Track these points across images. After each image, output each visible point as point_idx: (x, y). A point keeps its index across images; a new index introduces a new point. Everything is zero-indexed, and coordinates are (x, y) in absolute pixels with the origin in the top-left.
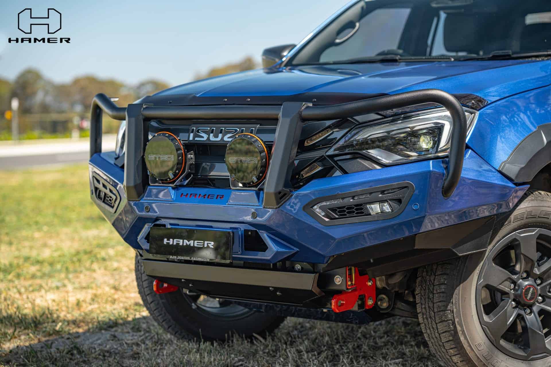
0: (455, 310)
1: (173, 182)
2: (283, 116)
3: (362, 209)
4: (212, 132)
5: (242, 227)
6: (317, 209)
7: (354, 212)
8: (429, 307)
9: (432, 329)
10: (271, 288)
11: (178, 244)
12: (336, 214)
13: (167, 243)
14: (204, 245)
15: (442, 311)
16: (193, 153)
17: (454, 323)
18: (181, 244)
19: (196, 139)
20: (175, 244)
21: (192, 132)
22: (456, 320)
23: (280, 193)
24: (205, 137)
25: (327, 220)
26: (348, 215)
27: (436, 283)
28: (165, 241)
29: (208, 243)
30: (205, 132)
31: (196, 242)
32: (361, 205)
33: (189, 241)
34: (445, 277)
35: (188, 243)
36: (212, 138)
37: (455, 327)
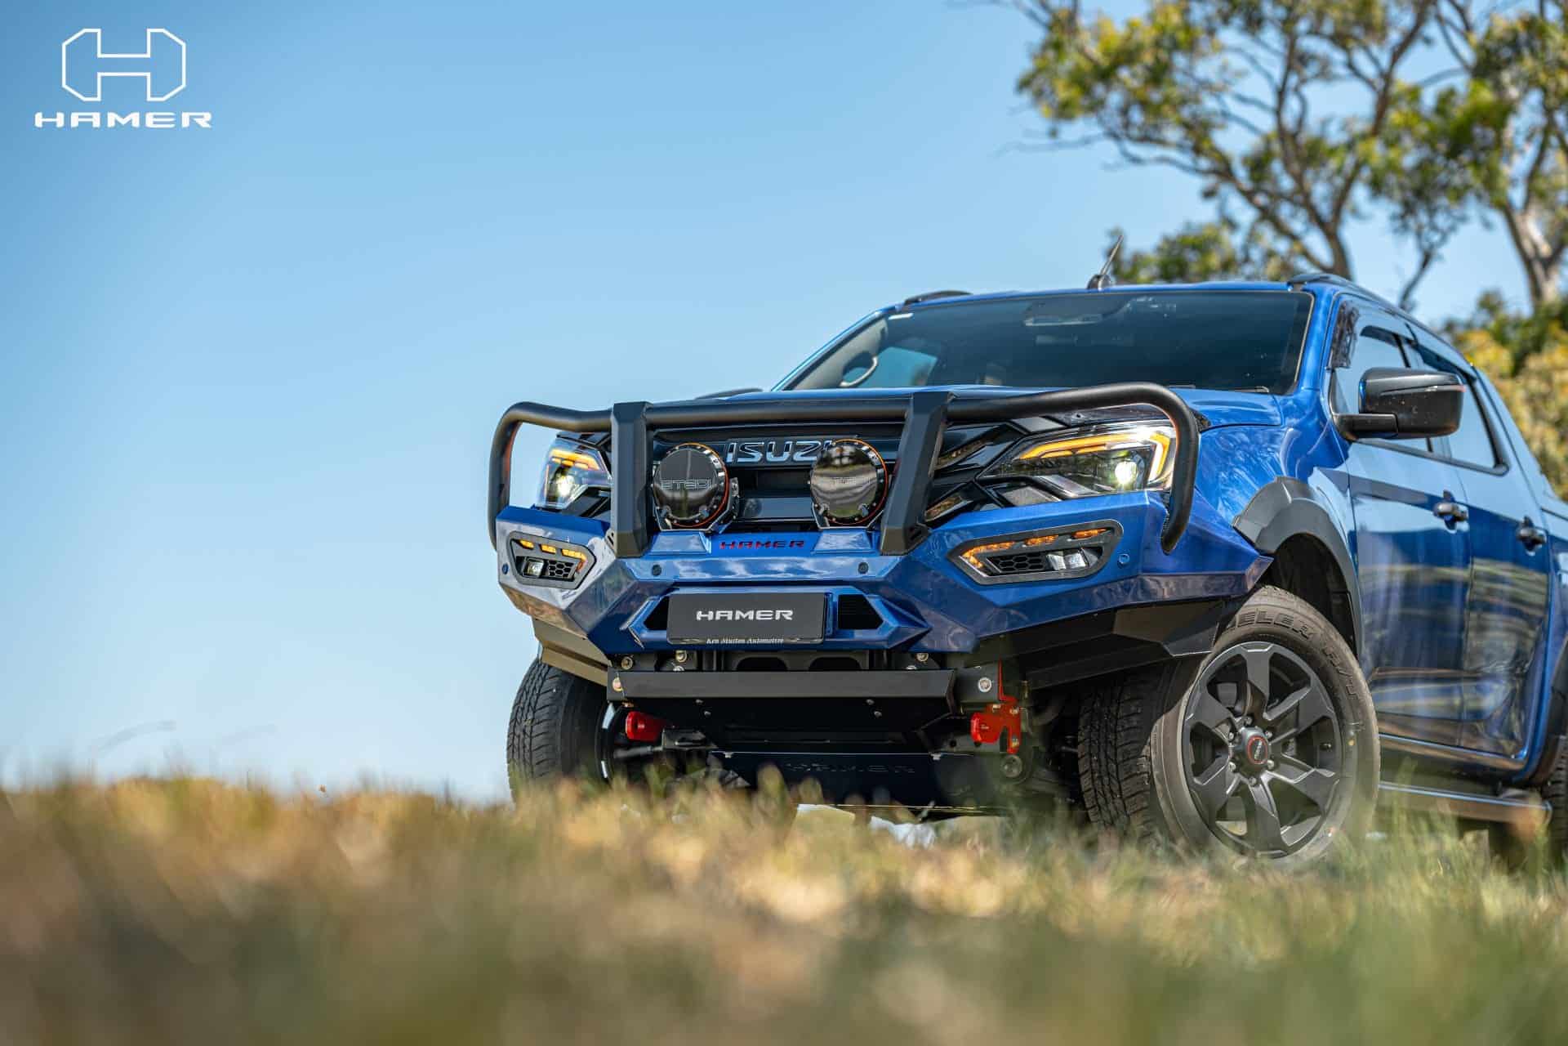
0: (1153, 756)
1: (705, 526)
2: (916, 411)
3: (1039, 561)
4: (770, 450)
5: (836, 592)
6: (969, 558)
7: (1026, 565)
8: (1107, 757)
9: (1109, 795)
10: (869, 701)
11: (724, 619)
12: (999, 567)
13: (702, 618)
14: (774, 616)
15: (1133, 758)
16: (737, 481)
17: (1151, 778)
18: (730, 618)
19: (740, 460)
20: (718, 618)
21: (731, 451)
22: (1155, 773)
23: (912, 529)
24: (758, 456)
25: (984, 575)
26: (1017, 571)
27: (1121, 713)
28: (699, 615)
29: (781, 613)
30: (757, 449)
31: (759, 612)
32: (1038, 554)
33: (744, 613)
34: (1137, 703)
35: (744, 616)
36: (770, 457)
37: (1153, 784)
